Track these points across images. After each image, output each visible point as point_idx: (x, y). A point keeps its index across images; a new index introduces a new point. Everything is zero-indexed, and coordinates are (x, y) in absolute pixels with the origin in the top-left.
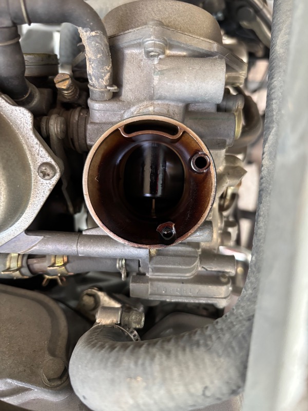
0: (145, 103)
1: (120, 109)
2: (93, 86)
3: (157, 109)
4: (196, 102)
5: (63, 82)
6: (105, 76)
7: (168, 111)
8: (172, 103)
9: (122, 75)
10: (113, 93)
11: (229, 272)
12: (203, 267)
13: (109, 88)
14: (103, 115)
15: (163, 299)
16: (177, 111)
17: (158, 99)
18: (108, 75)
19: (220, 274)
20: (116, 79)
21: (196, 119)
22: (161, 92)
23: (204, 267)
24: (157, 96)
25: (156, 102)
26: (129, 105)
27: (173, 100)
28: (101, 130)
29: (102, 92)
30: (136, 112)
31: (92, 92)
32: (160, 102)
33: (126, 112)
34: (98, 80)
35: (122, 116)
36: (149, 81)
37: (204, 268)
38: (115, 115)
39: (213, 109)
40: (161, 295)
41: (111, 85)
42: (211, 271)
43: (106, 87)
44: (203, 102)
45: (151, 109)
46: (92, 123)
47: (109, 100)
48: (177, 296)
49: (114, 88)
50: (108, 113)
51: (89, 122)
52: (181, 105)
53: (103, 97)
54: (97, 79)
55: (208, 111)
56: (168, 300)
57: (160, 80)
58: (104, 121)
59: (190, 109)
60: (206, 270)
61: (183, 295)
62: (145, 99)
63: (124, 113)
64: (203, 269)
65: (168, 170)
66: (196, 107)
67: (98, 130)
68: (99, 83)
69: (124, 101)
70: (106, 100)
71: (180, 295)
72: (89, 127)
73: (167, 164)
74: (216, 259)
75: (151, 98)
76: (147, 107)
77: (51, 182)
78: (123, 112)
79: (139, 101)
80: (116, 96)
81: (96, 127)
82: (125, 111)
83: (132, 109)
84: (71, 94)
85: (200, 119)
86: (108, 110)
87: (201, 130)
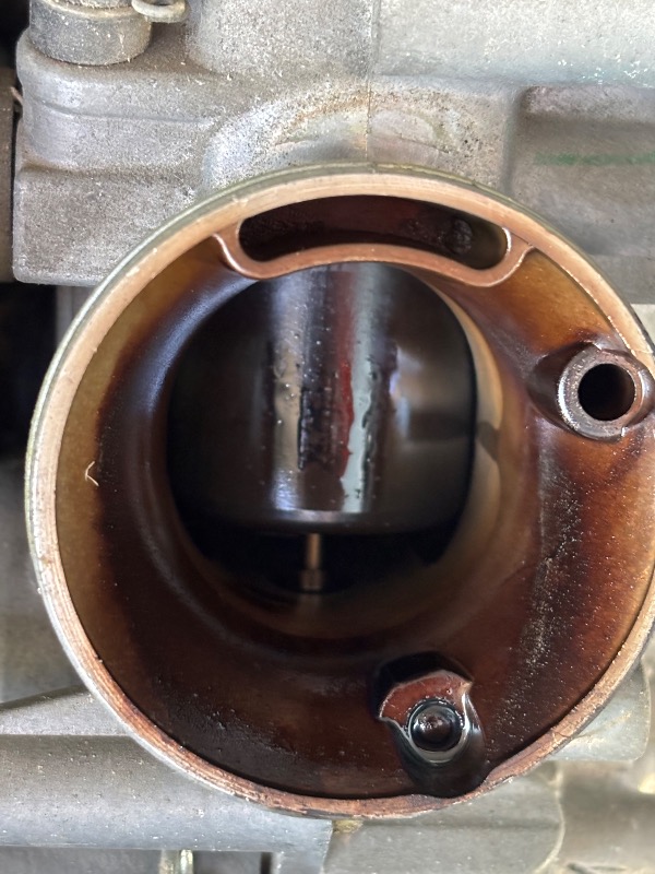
0: (327, 89)
1: (195, 113)
3: (386, 118)
4: (573, 85)
7: (440, 129)
10: (155, 25)
12: (573, 867)
14: (101, 134)
16: (480, 127)
17: (396, 73)
22: (417, 44)
23: (581, 864)
24: (391, 60)
25: (379, 88)
26: (243, 92)
27: (466, 80)
29: (105, 25)
30: (278, 133)
32: (400, 86)
33: (228, 129)
35: (202, 146)
37: (580, 871)
38: (165, 134)
45: (356, 117)
47: (137, 60)
50: (129, 128)
52: (499, 97)
53: (109, 48)
58: (104, 161)
62: (327, 66)
63: (213, 132)
67: (72, 206)
69: (214, 73)
70: (123, 63)
74: (635, 825)
75: (358, 65)
76: (335, 108)
78: (206, 125)
83: (260, 116)
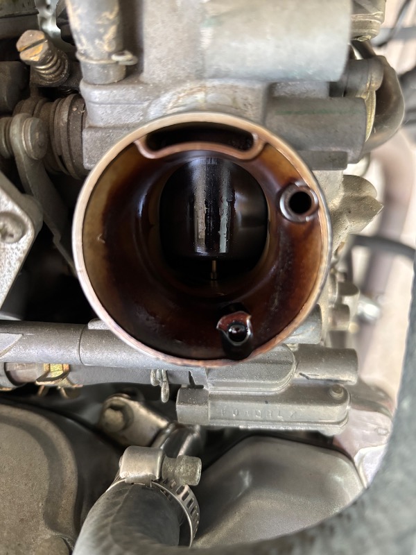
0: (188, 85)
1: (142, 101)
2: (85, 54)
3: (212, 97)
4: (288, 80)
5: (33, 48)
6: (105, 33)
7: (234, 100)
8: (241, 84)
9: (141, 28)
10: (127, 67)
11: (347, 381)
12: (301, 374)
13: (115, 58)
14: (109, 112)
15: (234, 425)
16: (251, 98)
17: (214, 77)
18: (112, 30)
19: (332, 384)
20: (130, 39)
21: (289, 113)
22: (219, 62)
23: (303, 373)
24: (210, 71)
25: (209, 83)
26: (157, 90)
27: (243, 78)
28: (108, 140)
29: (104, 67)
30: (171, 105)
31: (85, 67)
32: (216, 83)
33: (153, 105)
34: (93, 43)
35: (145, 112)
36: (195, 39)
37: (304, 375)
38: (132, 110)
39: (322, 92)
40: (230, 419)
41: (120, 52)
42: (316, 379)
43: (110, 54)
44: (301, 80)
45: (200, 96)
46: (91, 127)
47: (119, 82)
48: (256, 420)
49: (126, 58)
50: (118, 109)
51: (87, 126)
52: (259, 86)
53: (107, 76)
54: (91, 39)
55: (312, 95)
56: (241, 427)
57: (215, 37)
58: (112, 122)
59: (276, 94)
60: (307, 378)
61: (267, 419)
62: (188, 77)
63: (149, 106)
64: (301, 377)
65: (237, 207)
66: (289, 88)
67: (102, 140)
68: (95, 48)
69: (146, 84)
70: (113, 83)
71: (262, 419)
72: (86, 135)
73: (237, 195)
74: (323, 360)
75: (200, 75)
76: (191, 93)
77: (20, 247)
78: (146, 104)
79: (177, 82)
80: (132, 73)
81: (99, 134)
82: (150, 104)
83: (164, 99)
84: (51, 71)
85: (297, 113)
86: (118, 103)
87: (299, 134)
